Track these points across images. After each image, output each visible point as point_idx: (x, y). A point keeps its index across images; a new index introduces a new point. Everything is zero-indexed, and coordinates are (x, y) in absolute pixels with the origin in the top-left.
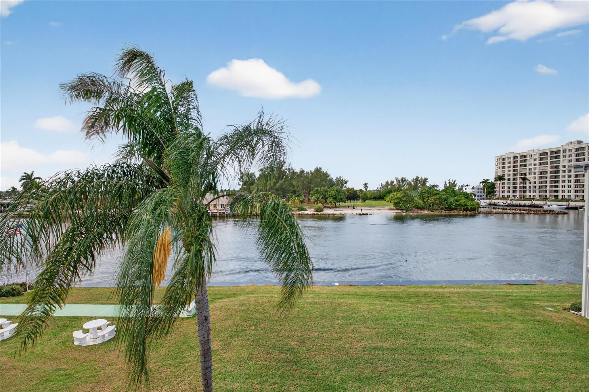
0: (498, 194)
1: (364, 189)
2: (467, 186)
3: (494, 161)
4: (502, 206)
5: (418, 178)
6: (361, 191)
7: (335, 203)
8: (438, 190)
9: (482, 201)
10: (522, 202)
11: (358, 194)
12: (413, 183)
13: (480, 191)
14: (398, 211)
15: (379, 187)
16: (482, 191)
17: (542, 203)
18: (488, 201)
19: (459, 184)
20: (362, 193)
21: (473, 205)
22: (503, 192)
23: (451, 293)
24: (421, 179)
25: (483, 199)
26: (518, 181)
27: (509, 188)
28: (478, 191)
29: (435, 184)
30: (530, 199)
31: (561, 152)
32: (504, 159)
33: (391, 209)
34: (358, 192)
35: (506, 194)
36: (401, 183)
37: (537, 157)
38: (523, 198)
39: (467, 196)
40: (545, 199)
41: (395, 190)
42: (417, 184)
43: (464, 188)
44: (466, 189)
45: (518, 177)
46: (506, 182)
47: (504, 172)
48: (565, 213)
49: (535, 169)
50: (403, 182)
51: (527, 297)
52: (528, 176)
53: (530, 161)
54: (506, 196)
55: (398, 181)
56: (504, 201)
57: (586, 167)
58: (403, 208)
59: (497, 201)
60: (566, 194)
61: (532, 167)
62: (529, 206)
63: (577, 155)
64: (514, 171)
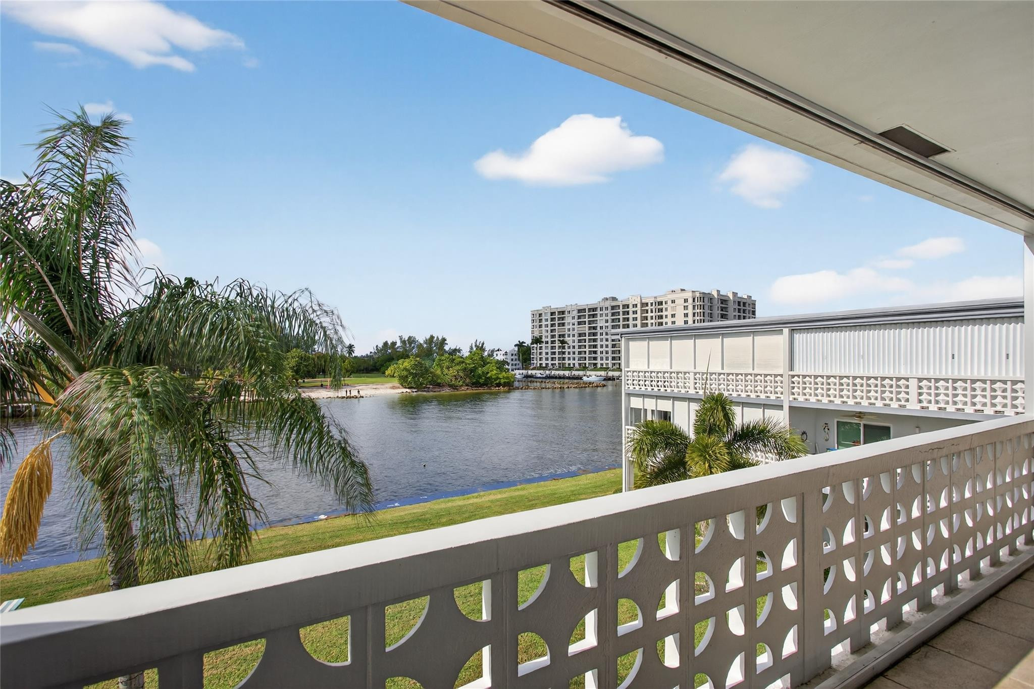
0: (536, 362)
1: (347, 355)
2: (498, 350)
3: (530, 318)
4: (540, 378)
5: (432, 337)
7: (297, 380)
8: (462, 357)
9: (517, 372)
10: (561, 373)
12: (425, 346)
13: (514, 357)
14: (405, 390)
15: (373, 351)
16: (517, 357)
17: (581, 373)
18: (524, 372)
19: (488, 347)
20: (344, 362)
21: (507, 378)
22: (541, 359)
24: (438, 338)
25: (518, 369)
26: (557, 344)
27: (547, 353)
28: (512, 357)
29: (457, 348)
30: (570, 369)
31: (599, 309)
32: (540, 315)
33: (393, 388)
35: (544, 362)
36: (408, 345)
37: (575, 313)
38: (562, 367)
39: (501, 365)
40: (584, 368)
41: (399, 356)
42: (431, 347)
43: (495, 354)
44: (497, 355)
45: (557, 339)
46: (544, 345)
47: (541, 332)
48: (604, 386)
49: (574, 329)
50: (410, 343)
52: (567, 339)
53: (568, 320)
54: (544, 365)
56: (542, 372)
58: (413, 385)
59: (534, 372)
60: (604, 362)
61: (571, 327)
62: (569, 378)
63: (613, 314)
64: (552, 331)
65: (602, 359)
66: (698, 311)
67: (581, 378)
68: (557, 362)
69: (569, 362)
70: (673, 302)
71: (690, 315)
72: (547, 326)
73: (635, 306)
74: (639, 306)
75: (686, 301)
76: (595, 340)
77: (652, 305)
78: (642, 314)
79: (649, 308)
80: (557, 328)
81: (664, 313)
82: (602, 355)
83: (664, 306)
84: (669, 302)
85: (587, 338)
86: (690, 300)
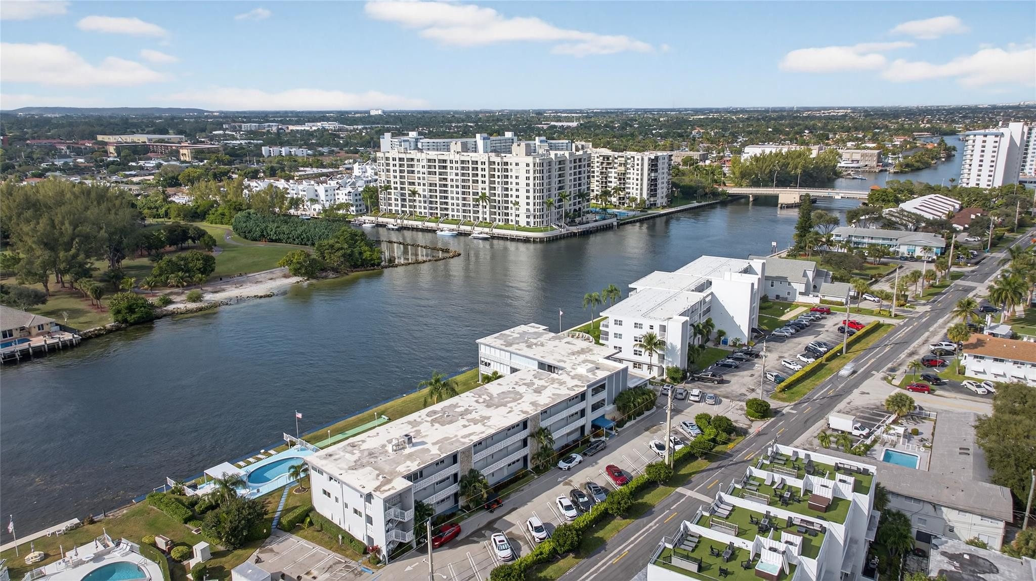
0: (384, 208)
10: (413, 223)
13: (358, 197)
17: (433, 225)
18: (374, 219)
22: (390, 205)
26: (407, 192)
27: (396, 200)
28: (356, 198)
32: (387, 158)
35: (394, 208)
37: (425, 163)
38: (414, 216)
40: (436, 219)
45: (406, 186)
47: (389, 176)
49: (424, 178)
52: (417, 187)
53: (418, 168)
54: (394, 211)
56: (394, 221)
59: (384, 220)
60: (455, 213)
61: (421, 175)
62: (421, 230)
63: (463, 168)
64: (401, 177)
65: (453, 210)
66: (538, 175)
67: (434, 232)
68: (407, 210)
69: (420, 210)
70: (517, 164)
71: (532, 178)
72: (395, 171)
73: (483, 163)
74: (487, 163)
75: (528, 165)
76: (446, 192)
77: (498, 165)
78: (489, 172)
79: (496, 167)
80: (406, 174)
81: (509, 174)
82: (453, 207)
83: (509, 167)
84: (514, 164)
85: (438, 188)
86: (531, 165)
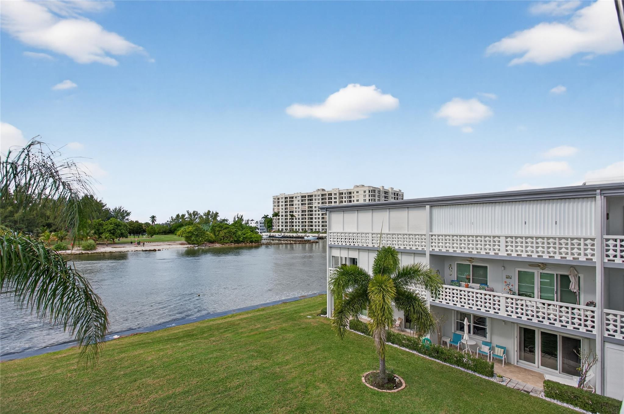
0: (275, 228)
1: (151, 223)
2: (252, 220)
3: (272, 200)
4: (278, 237)
5: (209, 212)
6: (147, 224)
7: (113, 239)
8: (228, 224)
9: (264, 234)
10: (291, 234)
11: (144, 228)
12: (204, 217)
13: (262, 225)
14: (189, 246)
15: (169, 220)
16: (263, 225)
17: (303, 235)
18: (268, 234)
19: (245, 218)
20: (148, 227)
21: (257, 237)
22: (278, 226)
23: (241, 320)
24: (213, 213)
25: (265, 232)
26: (289, 217)
27: (282, 222)
28: (261, 225)
29: (226, 219)
30: (296, 232)
31: (314, 196)
32: (278, 199)
33: (182, 244)
34: (143, 226)
35: (280, 228)
36: (193, 217)
37: (300, 198)
38: (292, 231)
39: (253, 229)
40: (305, 232)
41: (186, 224)
42: (208, 218)
43: (250, 222)
44: (251, 223)
45: (288, 214)
46: (280, 217)
47: (278, 209)
48: (317, 242)
49: (299, 208)
50: (195, 216)
51: (296, 310)
52: (294, 214)
53: (296, 202)
54: (281, 230)
55: (190, 215)
56: (279, 234)
57: (326, 209)
58: (195, 242)
59: (274, 234)
60: (317, 228)
61: (297, 206)
62: (296, 237)
63: (322, 199)
64: (286, 209)
65: (316, 226)
66: (372, 198)
67: (303, 238)
68: (288, 228)
69: (296, 228)
70: (357, 192)
71: (367, 200)
72: (282, 206)
73: (335, 194)
74: (338, 194)
75: (365, 192)
76: (311, 215)
77: (345, 194)
78: (339, 199)
80: (288, 207)
81: (352, 199)
82: (316, 224)
83: (352, 195)
84: (355, 193)
85: (307, 213)
86: (367, 192)
